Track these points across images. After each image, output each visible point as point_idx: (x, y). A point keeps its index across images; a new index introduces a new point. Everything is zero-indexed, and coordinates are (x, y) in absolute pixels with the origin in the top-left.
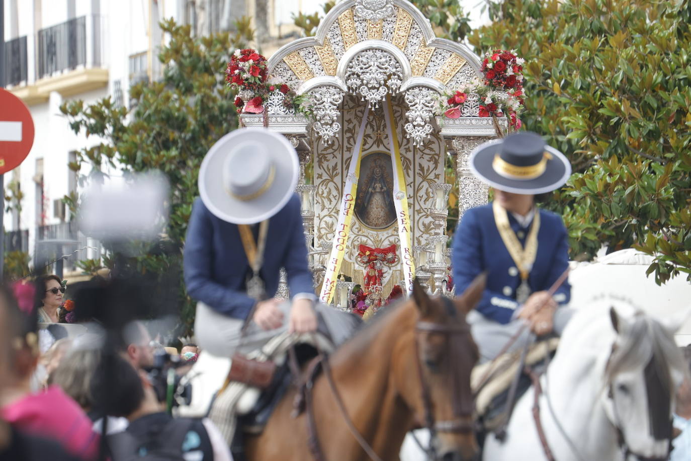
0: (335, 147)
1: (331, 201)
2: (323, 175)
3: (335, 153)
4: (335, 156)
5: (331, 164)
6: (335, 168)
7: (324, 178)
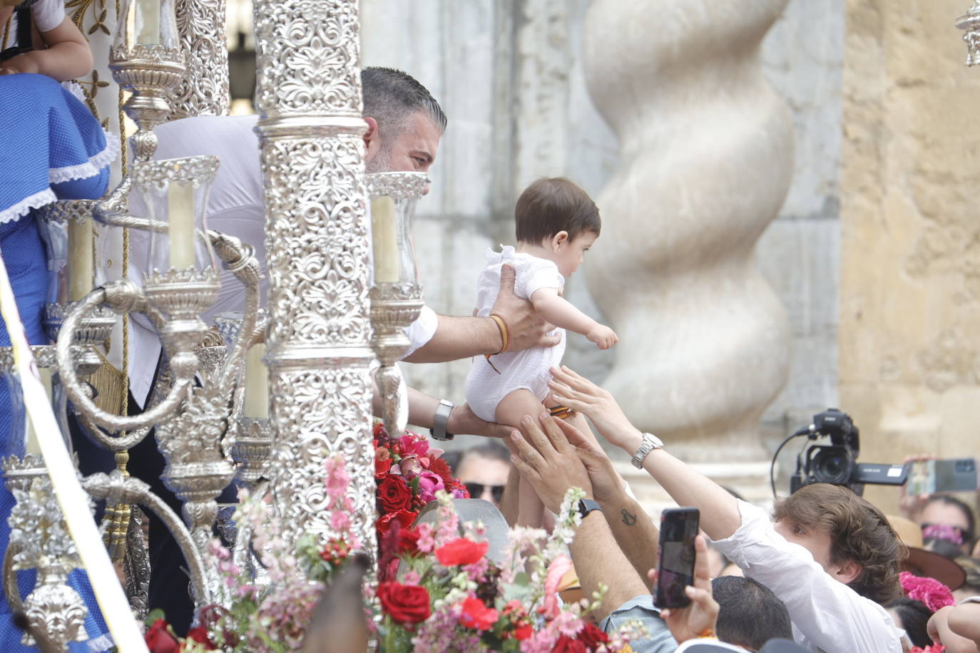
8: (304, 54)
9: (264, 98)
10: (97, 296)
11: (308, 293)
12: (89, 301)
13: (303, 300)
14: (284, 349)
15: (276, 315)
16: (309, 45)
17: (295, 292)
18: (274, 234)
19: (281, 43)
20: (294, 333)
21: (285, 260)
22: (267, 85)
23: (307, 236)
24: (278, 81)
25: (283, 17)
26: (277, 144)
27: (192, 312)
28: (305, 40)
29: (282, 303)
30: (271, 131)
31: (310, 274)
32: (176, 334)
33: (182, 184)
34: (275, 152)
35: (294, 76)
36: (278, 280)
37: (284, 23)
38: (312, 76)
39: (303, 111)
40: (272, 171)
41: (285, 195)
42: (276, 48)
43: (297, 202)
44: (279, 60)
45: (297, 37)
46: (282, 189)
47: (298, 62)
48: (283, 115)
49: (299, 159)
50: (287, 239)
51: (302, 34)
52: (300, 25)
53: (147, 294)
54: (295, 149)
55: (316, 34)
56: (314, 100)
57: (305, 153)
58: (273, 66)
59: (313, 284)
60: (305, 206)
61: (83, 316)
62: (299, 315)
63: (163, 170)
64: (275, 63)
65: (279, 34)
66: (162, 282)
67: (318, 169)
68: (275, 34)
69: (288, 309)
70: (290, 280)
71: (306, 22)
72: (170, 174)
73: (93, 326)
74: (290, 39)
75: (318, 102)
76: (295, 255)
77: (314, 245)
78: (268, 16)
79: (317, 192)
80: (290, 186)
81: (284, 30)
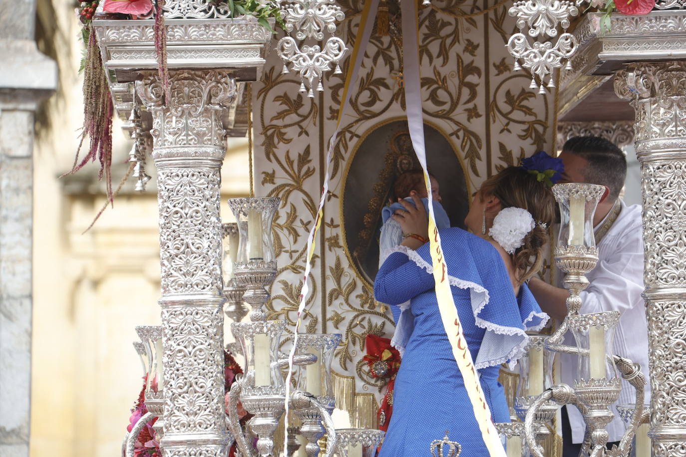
0: (305, 110)
1: (296, 235)
2: (277, 175)
3: (304, 124)
4: (304, 132)
5: (296, 150)
6: (304, 158)
7: (279, 182)
8: (673, 250)
9: (648, 276)
10: (547, 394)
11: (676, 394)
12: (542, 397)
13: (673, 398)
14: (662, 428)
15: (657, 407)
16: (676, 245)
17: (668, 394)
18: (654, 358)
19: (659, 245)
20: (668, 419)
21: (661, 374)
22: (650, 269)
23: (675, 360)
24: (658, 267)
25: (660, 229)
26: (657, 304)
27: (604, 404)
28: (674, 242)
29: (660, 400)
30: (653, 296)
31: (678, 383)
32: (594, 418)
33: (598, 328)
34: (655, 309)
35: (667, 264)
36: (657, 386)
37: (661, 233)
38: (678, 264)
39: (672, 284)
40: (653, 320)
41: (661, 335)
42: (656, 247)
43: (669, 339)
44: (658, 255)
45: (669, 241)
46: (659, 331)
47: (670, 255)
48: (661, 287)
49: (670, 313)
50: (663, 362)
51: (672, 239)
52: (670, 233)
53: (576, 393)
54: (667, 307)
55: (681, 239)
56: (679, 278)
57: (674, 309)
58: (654, 258)
59: (679, 389)
60: (674, 341)
61: (539, 406)
62: (671, 408)
63: (587, 319)
64: (656, 256)
65: (658, 239)
66: (586, 386)
67: (681, 319)
68: (655, 239)
69: (664, 404)
70: (665, 386)
71: (675, 232)
72: (591, 322)
73: (544, 411)
74: (664, 242)
75: (682, 279)
76: (668, 371)
77: (679, 365)
78: (651, 229)
79: (681, 333)
80: (664, 329)
81: (661, 237)
